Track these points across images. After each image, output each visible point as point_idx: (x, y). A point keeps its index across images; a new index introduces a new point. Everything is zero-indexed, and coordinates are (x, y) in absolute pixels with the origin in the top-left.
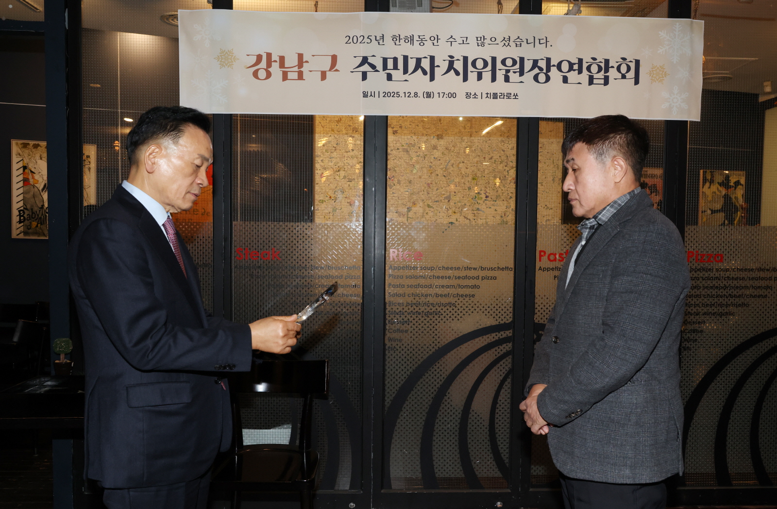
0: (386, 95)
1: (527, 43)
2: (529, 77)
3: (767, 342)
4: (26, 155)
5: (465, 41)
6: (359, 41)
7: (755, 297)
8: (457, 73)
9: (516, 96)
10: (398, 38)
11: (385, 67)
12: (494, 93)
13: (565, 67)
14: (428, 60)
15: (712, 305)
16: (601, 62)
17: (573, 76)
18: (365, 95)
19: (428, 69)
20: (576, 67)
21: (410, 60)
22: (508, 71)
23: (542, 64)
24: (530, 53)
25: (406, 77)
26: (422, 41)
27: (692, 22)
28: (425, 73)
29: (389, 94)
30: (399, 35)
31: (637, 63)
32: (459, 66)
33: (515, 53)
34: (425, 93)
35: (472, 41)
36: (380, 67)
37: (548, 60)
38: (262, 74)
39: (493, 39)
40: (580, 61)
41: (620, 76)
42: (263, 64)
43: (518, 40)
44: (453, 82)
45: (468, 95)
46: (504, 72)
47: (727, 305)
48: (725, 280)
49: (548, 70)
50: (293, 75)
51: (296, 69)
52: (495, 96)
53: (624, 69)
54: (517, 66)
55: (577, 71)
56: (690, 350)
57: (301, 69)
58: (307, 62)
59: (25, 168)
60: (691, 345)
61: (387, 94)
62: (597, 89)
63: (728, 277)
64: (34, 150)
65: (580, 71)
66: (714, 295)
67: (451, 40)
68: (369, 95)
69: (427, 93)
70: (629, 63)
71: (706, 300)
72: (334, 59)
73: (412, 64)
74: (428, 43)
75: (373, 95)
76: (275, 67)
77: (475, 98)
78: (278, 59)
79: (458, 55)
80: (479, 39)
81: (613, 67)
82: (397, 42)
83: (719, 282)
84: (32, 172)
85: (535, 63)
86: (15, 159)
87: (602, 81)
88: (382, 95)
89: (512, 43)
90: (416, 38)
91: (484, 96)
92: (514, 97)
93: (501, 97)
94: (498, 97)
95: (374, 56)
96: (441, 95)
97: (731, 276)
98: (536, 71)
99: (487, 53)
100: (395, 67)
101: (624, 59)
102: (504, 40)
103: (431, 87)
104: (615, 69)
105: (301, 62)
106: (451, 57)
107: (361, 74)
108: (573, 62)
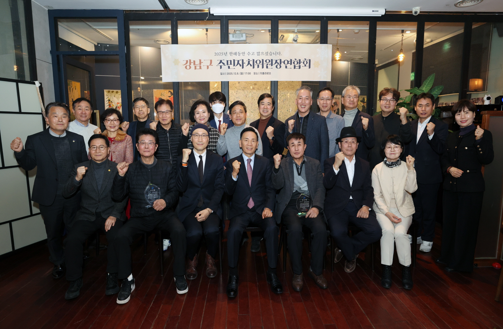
1: (274, 54)
2: (274, 66)
4: (109, 95)
5: (253, 54)
6: (219, 55)
8: (251, 65)
9: (270, 73)
10: (231, 53)
11: (227, 64)
13: (286, 62)
14: (241, 61)
16: (298, 60)
17: (289, 66)
18: (221, 74)
20: (290, 62)
21: (235, 61)
22: (267, 64)
23: (279, 61)
24: (274, 58)
25: (234, 67)
26: (239, 54)
27: (328, 46)
28: (240, 65)
31: (310, 60)
32: (251, 63)
33: (270, 58)
35: (256, 54)
36: (226, 63)
37: (281, 60)
38: (188, 67)
39: (262, 53)
40: (291, 60)
41: (304, 65)
42: (188, 64)
43: (271, 53)
44: (248, 69)
45: (255, 73)
46: (266, 65)
49: (281, 64)
50: (198, 67)
51: (199, 65)
52: (263, 73)
53: (305, 63)
54: (270, 62)
57: (201, 65)
58: (202, 62)
59: (109, 100)
61: (228, 74)
62: (297, 70)
64: (112, 93)
65: (291, 64)
67: (249, 53)
69: (241, 73)
70: (307, 61)
72: (211, 61)
73: (236, 63)
74: (241, 55)
75: (224, 74)
76: (192, 65)
77: (257, 74)
78: (193, 62)
79: (251, 59)
80: (258, 53)
81: (302, 62)
82: (231, 55)
84: (111, 102)
85: (276, 61)
86: (106, 97)
87: (298, 67)
88: (227, 74)
89: (269, 54)
90: (237, 53)
91: (260, 73)
93: (265, 74)
95: (224, 60)
96: (246, 73)
98: (277, 64)
99: (260, 58)
100: (231, 64)
101: (305, 59)
102: (266, 53)
103: (243, 71)
104: (302, 63)
105: (200, 63)
106: (249, 60)
107: (220, 66)
108: (288, 60)
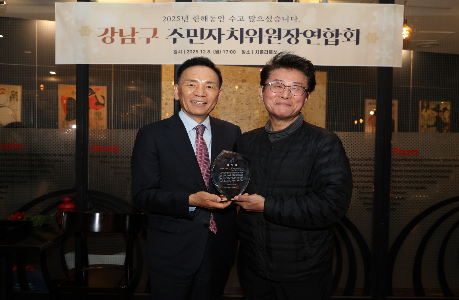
0: (189, 52)
1: (283, 20)
2: (284, 40)
3: (449, 206)
5: (241, 19)
6: (172, 20)
7: (441, 177)
8: (236, 39)
10: (197, 18)
11: (188, 35)
12: (261, 51)
13: (309, 34)
14: (217, 31)
15: (410, 182)
16: (333, 31)
17: (314, 40)
18: (175, 52)
19: (217, 36)
20: (316, 34)
21: (204, 30)
22: (270, 37)
24: (285, 26)
25: (203, 41)
26: (213, 20)
27: (395, 7)
28: (215, 38)
29: (191, 51)
30: (198, 16)
31: (358, 31)
32: (237, 34)
33: (275, 26)
34: (215, 51)
35: (246, 19)
36: (185, 34)
37: (297, 30)
38: (108, 40)
39: (260, 18)
40: (319, 31)
41: (346, 39)
43: (277, 18)
44: (234, 44)
46: (268, 38)
47: (421, 182)
48: (420, 166)
49: (298, 35)
50: (128, 40)
51: (131, 37)
52: (262, 52)
53: (349, 35)
54: (277, 34)
55: (317, 37)
56: (396, 210)
57: (134, 37)
58: (137, 32)
60: (396, 207)
62: (332, 47)
63: (422, 165)
65: (319, 37)
66: (412, 176)
67: (232, 18)
68: (178, 52)
69: (216, 51)
70: (353, 32)
71: (406, 179)
72: (155, 31)
73: (206, 34)
74: (217, 20)
75: (180, 52)
76: (117, 37)
77: (248, 53)
78: (119, 31)
79: (237, 28)
80: (251, 18)
81: (341, 34)
82: (197, 20)
83: (416, 168)
85: (289, 32)
87: (334, 43)
88: (186, 52)
89: (272, 20)
90: (209, 17)
91: (254, 52)
92: (274, 53)
93: (266, 53)
94: (264, 53)
95: (181, 28)
96: (226, 52)
97: (424, 164)
98: (289, 37)
99: (255, 26)
100: (195, 35)
101: (349, 29)
102: (268, 18)
103: (220, 47)
104: (343, 35)
105: (134, 33)
106: (232, 28)
107: (173, 39)
108: (314, 31)
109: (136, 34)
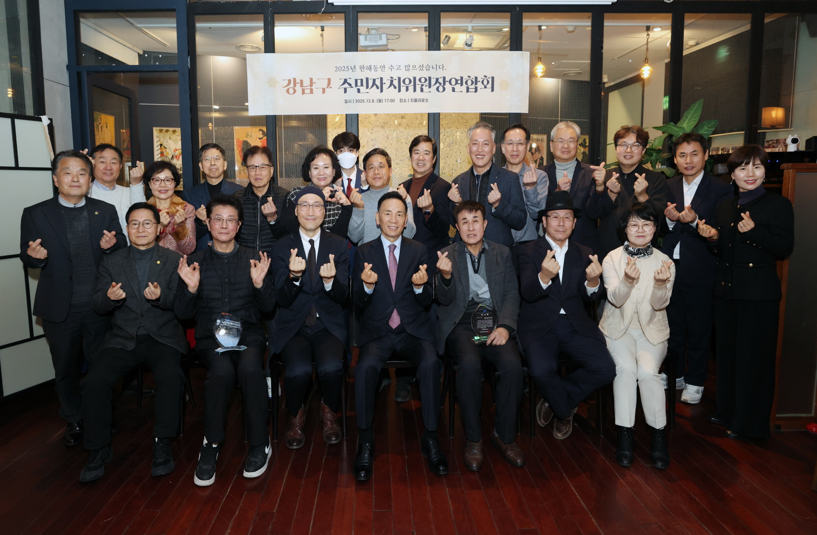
1: (433, 68)
2: (434, 88)
4: (162, 137)
5: (399, 68)
6: (342, 70)
8: (395, 87)
9: (427, 100)
11: (356, 85)
13: (453, 82)
14: (379, 79)
16: (473, 79)
17: (458, 87)
18: (346, 102)
19: (379, 86)
20: (459, 82)
22: (422, 85)
23: (441, 81)
24: (434, 74)
25: (368, 90)
26: (376, 69)
27: (523, 54)
28: (378, 88)
30: (364, 66)
31: (493, 78)
32: (396, 83)
33: (426, 74)
35: (403, 68)
36: (353, 85)
37: (444, 78)
38: (291, 91)
39: (414, 67)
40: (462, 78)
41: (483, 86)
42: (292, 85)
43: (428, 66)
44: (393, 93)
45: (401, 100)
46: (420, 86)
49: (444, 84)
50: (308, 91)
51: (309, 87)
52: (416, 100)
53: (485, 82)
54: (428, 82)
55: (460, 85)
57: (312, 87)
58: (315, 83)
59: (161, 145)
61: (358, 101)
62: (472, 94)
64: (166, 133)
67: (392, 67)
68: (348, 101)
69: (379, 100)
70: (488, 79)
72: (329, 80)
73: (370, 83)
74: (379, 70)
75: (350, 101)
76: (298, 87)
77: (405, 101)
78: (299, 82)
79: (395, 77)
80: (406, 66)
81: (479, 81)
82: (363, 70)
84: (165, 147)
85: (437, 79)
86: (155, 139)
87: (474, 90)
88: (355, 101)
89: (424, 69)
90: (372, 67)
91: (410, 100)
93: (419, 101)
95: (350, 78)
96: (387, 100)
98: (438, 85)
99: (411, 75)
100: (362, 85)
101: (485, 76)
102: (420, 66)
103: (382, 96)
104: (481, 83)
105: (312, 83)
106: (392, 78)
107: (343, 89)
108: (457, 79)
109: (314, 84)
